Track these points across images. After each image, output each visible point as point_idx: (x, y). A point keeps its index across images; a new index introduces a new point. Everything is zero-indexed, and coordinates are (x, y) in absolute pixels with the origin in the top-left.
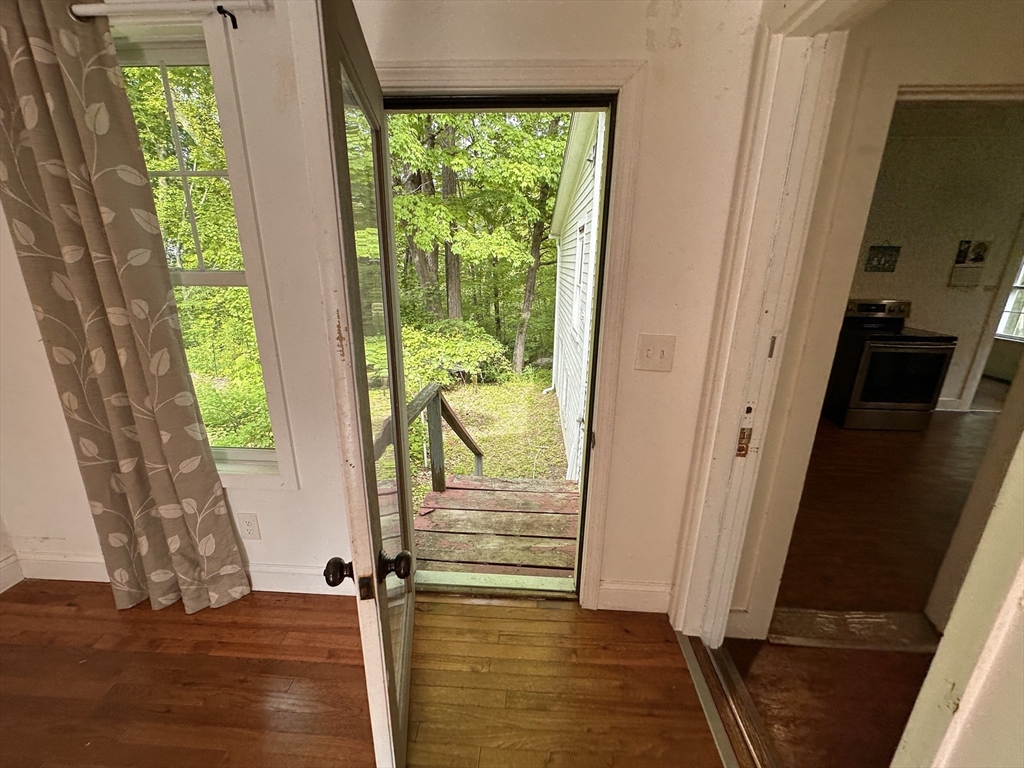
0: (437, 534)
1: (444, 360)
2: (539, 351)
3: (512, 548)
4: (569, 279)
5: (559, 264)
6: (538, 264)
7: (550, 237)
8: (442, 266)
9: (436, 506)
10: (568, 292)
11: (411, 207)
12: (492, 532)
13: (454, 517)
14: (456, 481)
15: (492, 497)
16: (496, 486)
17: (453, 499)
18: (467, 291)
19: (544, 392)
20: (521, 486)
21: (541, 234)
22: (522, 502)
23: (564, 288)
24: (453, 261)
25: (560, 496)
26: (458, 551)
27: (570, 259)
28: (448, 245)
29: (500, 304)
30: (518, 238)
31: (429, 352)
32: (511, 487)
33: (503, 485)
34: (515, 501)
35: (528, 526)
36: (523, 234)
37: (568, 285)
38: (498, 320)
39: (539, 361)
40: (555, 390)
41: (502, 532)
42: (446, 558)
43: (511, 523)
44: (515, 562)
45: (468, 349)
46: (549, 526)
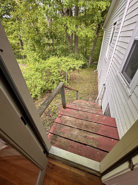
0: (62, 125)
1: (71, 66)
2: (95, 60)
3: (81, 136)
4: (106, 42)
5: (104, 37)
6: (98, 37)
7: (102, 28)
8: (74, 39)
9: (63, 114)
10: (105, 46)
11: (66, 20)
12: (76, 127)
13: (67, 119)
14: (69, 105)
15: (78, 113)
16: (79, 109)
17: (67, 112)
18: (79, 45)
19: (95, 71)
20: (86, 110)
21: (100, 28)
22: (86, 116)
23: (104, 45)
24: (76, 37)
25: (97, 115)
26: (66, 134)
27: (108, 35)
28: (75, 32)
29: (87, 48)
30: (93, 30)
31: (68, 63)
32: (84, 110)
33: (81, 108)
34: (84, 115)
35: (87, 126)
36: (95, 28)
37: (106, 44)
38: (86, 52)
39: (94, 62)
40: (97, 71)
41: (79, 128)
42: (62, 136)
43: (82, 124)
44: (81, 142)
45: (77, 63)
46: (93, 128)
